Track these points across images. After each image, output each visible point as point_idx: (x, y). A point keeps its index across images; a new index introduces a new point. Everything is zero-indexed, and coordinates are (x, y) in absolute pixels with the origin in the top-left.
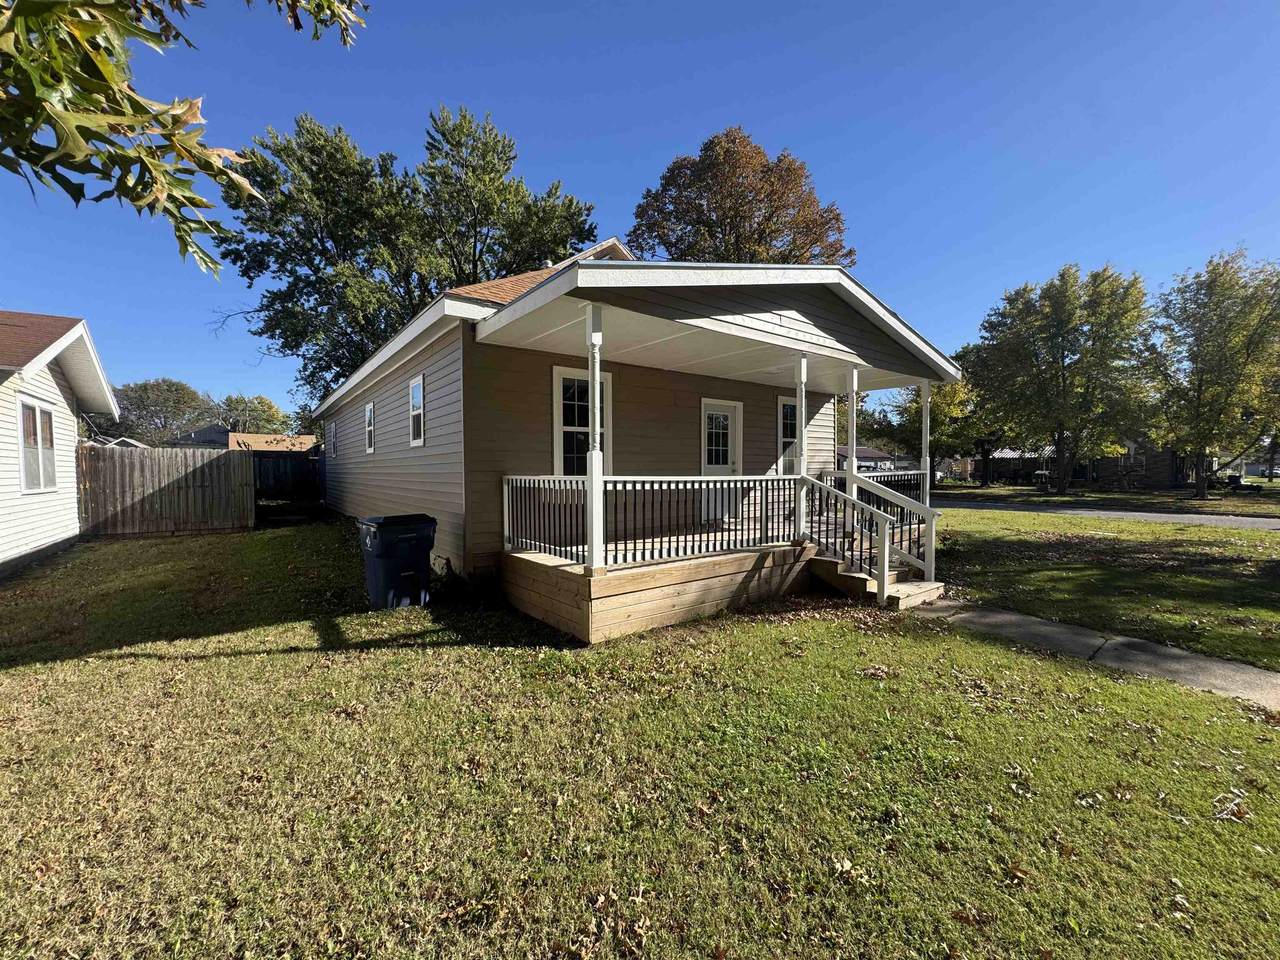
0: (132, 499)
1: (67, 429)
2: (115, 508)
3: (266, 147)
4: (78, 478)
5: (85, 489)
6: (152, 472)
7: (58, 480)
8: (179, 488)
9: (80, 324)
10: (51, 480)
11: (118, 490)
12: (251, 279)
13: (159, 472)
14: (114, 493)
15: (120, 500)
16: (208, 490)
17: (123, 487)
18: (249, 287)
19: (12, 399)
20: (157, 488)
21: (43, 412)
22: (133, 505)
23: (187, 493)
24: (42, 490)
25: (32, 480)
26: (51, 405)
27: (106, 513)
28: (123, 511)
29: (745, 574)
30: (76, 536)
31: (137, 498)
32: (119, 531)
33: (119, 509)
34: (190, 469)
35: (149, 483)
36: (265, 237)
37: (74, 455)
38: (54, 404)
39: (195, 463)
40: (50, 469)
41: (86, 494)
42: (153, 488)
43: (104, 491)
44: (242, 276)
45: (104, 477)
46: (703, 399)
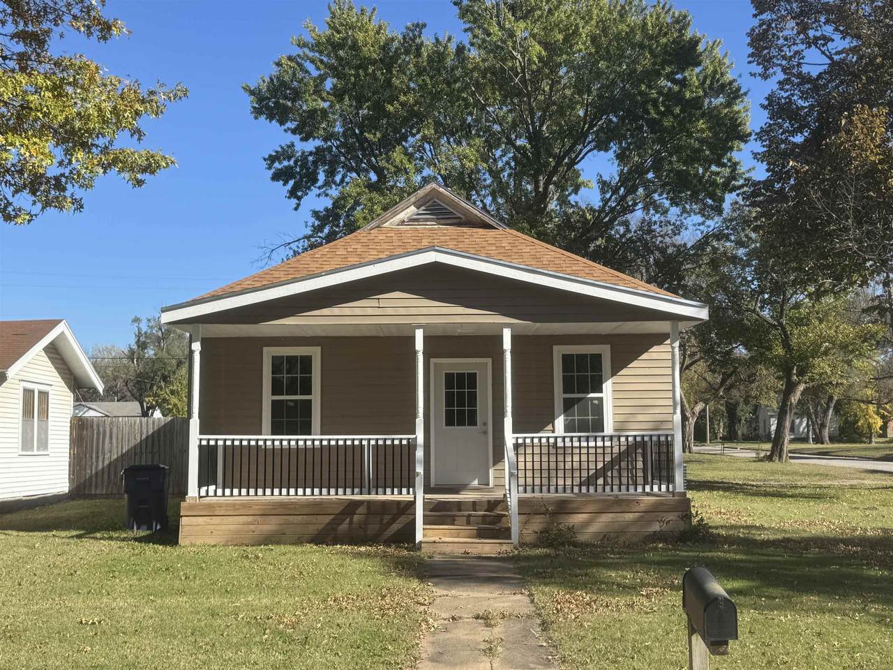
0: (103, 464)
1: (62, 404)
2: (91, 472)
3: (305, 45)
4: (70, 444)
5: (74, 454)
6: (118, 439)
7: (49, 446)
8: (135, 454)
9: (63, 322)
10: (44, 444)
11: (94, 456)
12: (299, 198)
13: (122, 438)
14: (91, 457)
15: (95, 464)
16: (157, 456)
17: (97, 453)
18: (296, 209)
19: (17, 387)
20: (120, 454)
21: (40, 392)
22: (103, 468)
23: (141, 458)
24: (35, 452)
25: (27, 444)
26: (50, 387)
27: (85, 476)
28: (96, 473)
29: (332, 517)
30: (66, 494)
31: (107, 462)
32: (93, 492)
33: (94, 472)
34: (144, 436)
35: (115, 450)
36: (318, 143)
37: (69, 425)
38: (51, 385)
39: (147, 431)
40: (43, 436)
41: (74, 458)
42: (117, 454)
43: (86, 456)
44: (289, 198)
45: (86, 443)
46: (431, 359)
